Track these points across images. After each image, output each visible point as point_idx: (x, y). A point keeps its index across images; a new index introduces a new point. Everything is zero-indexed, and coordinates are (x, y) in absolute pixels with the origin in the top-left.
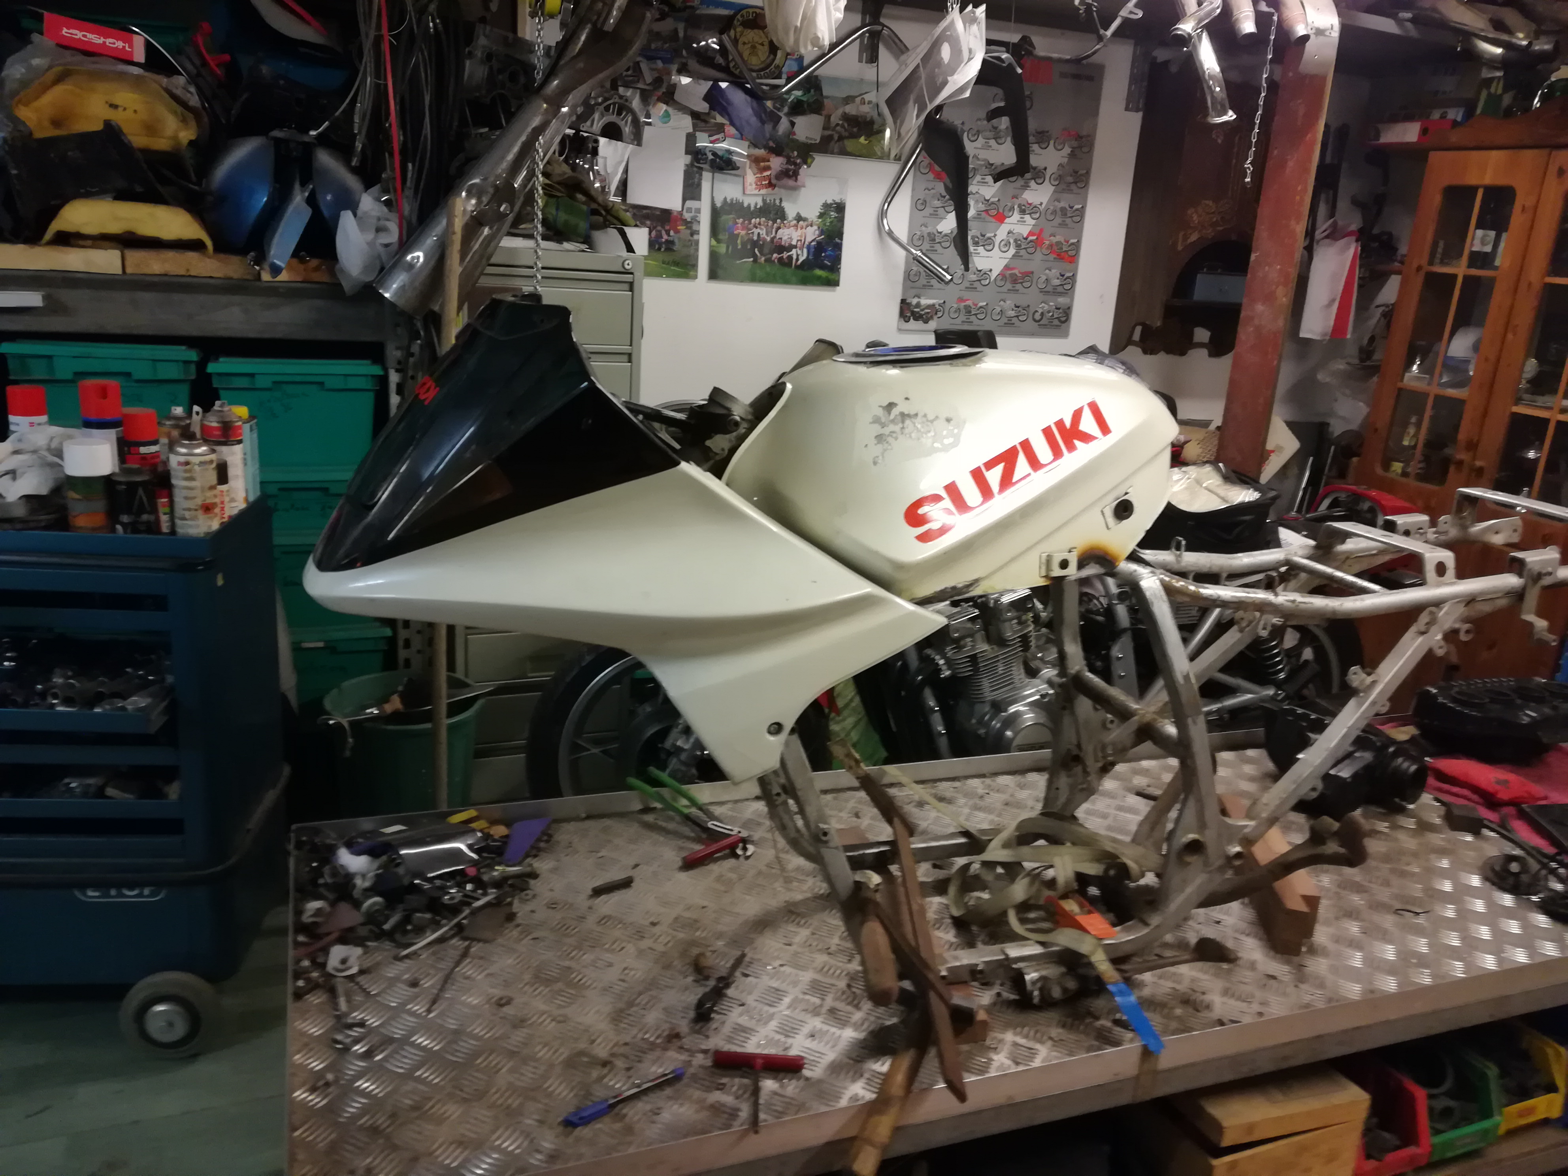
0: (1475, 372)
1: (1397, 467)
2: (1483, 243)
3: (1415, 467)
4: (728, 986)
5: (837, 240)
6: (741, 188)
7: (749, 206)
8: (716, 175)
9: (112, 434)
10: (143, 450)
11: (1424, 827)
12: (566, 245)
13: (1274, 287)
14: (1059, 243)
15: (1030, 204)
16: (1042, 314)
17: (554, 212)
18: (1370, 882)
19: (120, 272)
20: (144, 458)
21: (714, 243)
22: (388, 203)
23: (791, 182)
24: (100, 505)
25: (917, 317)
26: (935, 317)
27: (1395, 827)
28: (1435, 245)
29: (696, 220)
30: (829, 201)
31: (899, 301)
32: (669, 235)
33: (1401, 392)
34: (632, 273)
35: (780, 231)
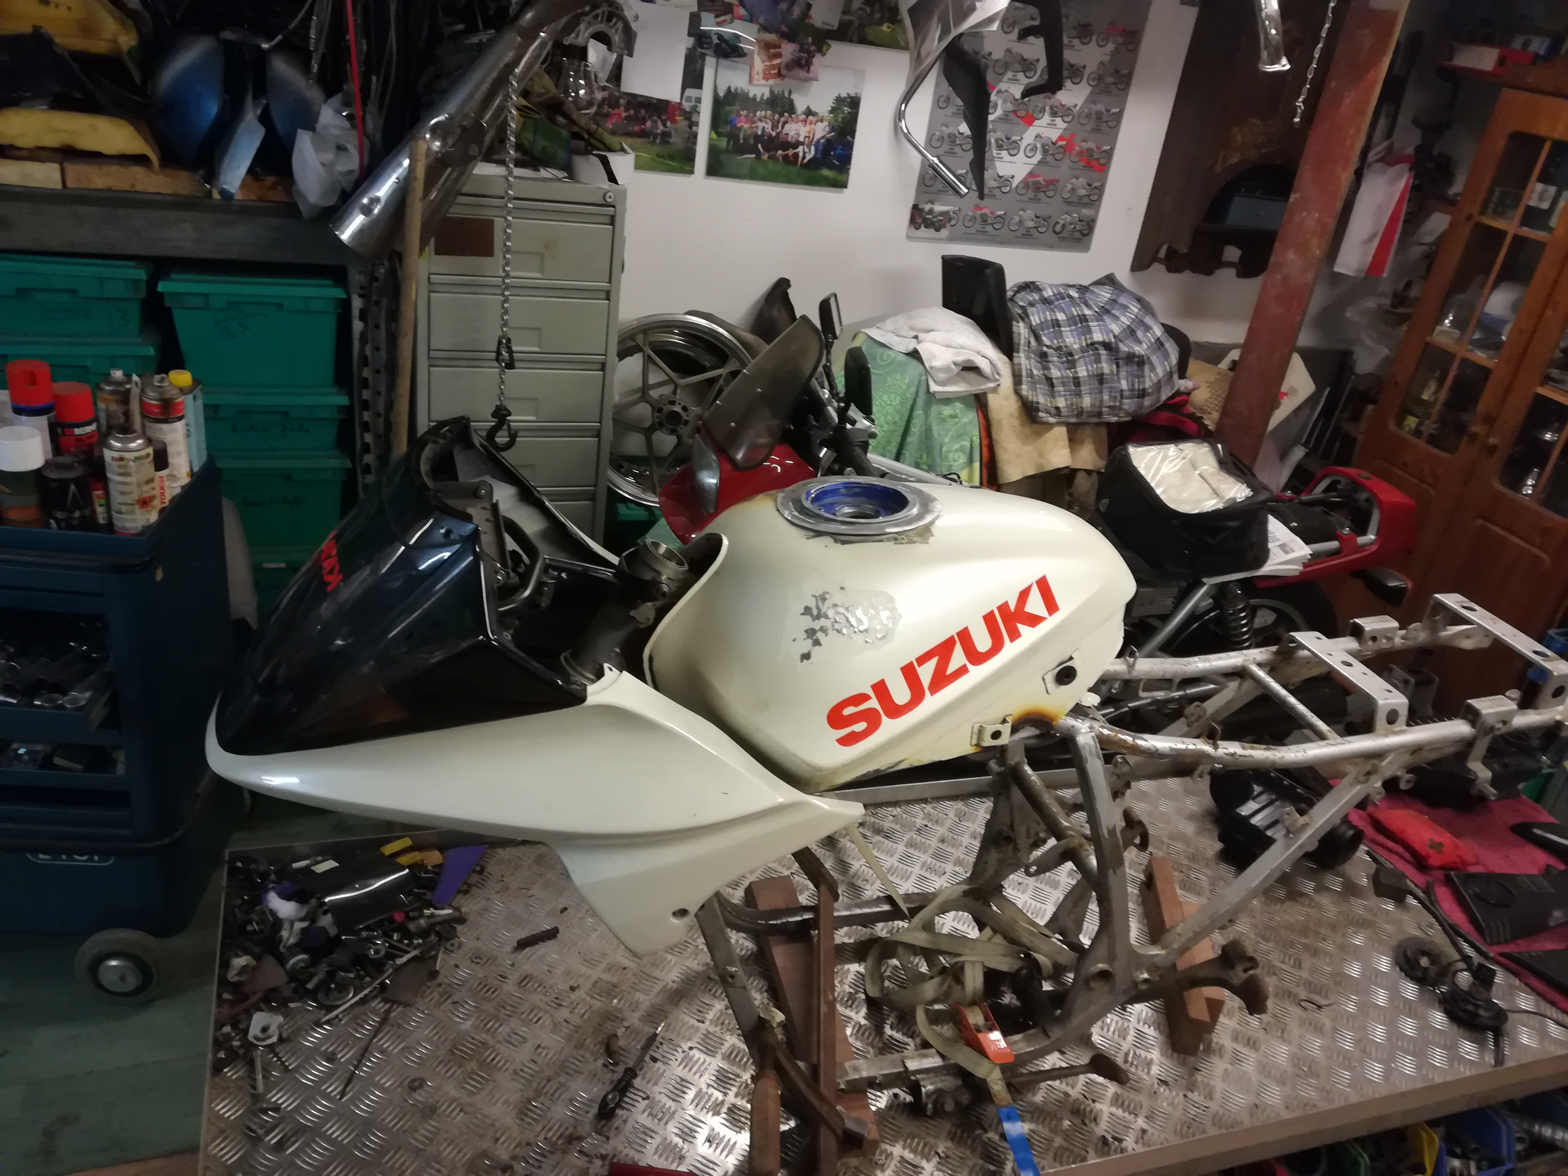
0: (1508, 338)
1: (1411, 422)
2: (1541, 198)
3: (1430, 427)
4: (635, 1076)
5: (849, 138)
6: (747, 77)
7: (755, 96)
8: (722, 61)
9: (43, 421)
10: (78, 431)
11: (1351, 889)
12: (544, 173)
13: (1309, 236)
14: (1090, 151)
15: (1063, 106)
16: (1064, 226)
17: (530, 136)
18: (1283, 962)
19: (59, 186)
20: (79, 439)
21: (714, 136)
22: (349, 117)
23: (802, 74)
24: (32, 499)
25: (928, 224)
26: (948, 226)
27: (1321, 888)
28: (1491, 190)
29: (695, 110)
30: (844, 95)
31: (911, 206)
32: (665, 125)
33: (1428, 345)
34: (614, 207)
35: (787, 126)
